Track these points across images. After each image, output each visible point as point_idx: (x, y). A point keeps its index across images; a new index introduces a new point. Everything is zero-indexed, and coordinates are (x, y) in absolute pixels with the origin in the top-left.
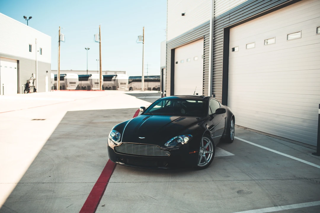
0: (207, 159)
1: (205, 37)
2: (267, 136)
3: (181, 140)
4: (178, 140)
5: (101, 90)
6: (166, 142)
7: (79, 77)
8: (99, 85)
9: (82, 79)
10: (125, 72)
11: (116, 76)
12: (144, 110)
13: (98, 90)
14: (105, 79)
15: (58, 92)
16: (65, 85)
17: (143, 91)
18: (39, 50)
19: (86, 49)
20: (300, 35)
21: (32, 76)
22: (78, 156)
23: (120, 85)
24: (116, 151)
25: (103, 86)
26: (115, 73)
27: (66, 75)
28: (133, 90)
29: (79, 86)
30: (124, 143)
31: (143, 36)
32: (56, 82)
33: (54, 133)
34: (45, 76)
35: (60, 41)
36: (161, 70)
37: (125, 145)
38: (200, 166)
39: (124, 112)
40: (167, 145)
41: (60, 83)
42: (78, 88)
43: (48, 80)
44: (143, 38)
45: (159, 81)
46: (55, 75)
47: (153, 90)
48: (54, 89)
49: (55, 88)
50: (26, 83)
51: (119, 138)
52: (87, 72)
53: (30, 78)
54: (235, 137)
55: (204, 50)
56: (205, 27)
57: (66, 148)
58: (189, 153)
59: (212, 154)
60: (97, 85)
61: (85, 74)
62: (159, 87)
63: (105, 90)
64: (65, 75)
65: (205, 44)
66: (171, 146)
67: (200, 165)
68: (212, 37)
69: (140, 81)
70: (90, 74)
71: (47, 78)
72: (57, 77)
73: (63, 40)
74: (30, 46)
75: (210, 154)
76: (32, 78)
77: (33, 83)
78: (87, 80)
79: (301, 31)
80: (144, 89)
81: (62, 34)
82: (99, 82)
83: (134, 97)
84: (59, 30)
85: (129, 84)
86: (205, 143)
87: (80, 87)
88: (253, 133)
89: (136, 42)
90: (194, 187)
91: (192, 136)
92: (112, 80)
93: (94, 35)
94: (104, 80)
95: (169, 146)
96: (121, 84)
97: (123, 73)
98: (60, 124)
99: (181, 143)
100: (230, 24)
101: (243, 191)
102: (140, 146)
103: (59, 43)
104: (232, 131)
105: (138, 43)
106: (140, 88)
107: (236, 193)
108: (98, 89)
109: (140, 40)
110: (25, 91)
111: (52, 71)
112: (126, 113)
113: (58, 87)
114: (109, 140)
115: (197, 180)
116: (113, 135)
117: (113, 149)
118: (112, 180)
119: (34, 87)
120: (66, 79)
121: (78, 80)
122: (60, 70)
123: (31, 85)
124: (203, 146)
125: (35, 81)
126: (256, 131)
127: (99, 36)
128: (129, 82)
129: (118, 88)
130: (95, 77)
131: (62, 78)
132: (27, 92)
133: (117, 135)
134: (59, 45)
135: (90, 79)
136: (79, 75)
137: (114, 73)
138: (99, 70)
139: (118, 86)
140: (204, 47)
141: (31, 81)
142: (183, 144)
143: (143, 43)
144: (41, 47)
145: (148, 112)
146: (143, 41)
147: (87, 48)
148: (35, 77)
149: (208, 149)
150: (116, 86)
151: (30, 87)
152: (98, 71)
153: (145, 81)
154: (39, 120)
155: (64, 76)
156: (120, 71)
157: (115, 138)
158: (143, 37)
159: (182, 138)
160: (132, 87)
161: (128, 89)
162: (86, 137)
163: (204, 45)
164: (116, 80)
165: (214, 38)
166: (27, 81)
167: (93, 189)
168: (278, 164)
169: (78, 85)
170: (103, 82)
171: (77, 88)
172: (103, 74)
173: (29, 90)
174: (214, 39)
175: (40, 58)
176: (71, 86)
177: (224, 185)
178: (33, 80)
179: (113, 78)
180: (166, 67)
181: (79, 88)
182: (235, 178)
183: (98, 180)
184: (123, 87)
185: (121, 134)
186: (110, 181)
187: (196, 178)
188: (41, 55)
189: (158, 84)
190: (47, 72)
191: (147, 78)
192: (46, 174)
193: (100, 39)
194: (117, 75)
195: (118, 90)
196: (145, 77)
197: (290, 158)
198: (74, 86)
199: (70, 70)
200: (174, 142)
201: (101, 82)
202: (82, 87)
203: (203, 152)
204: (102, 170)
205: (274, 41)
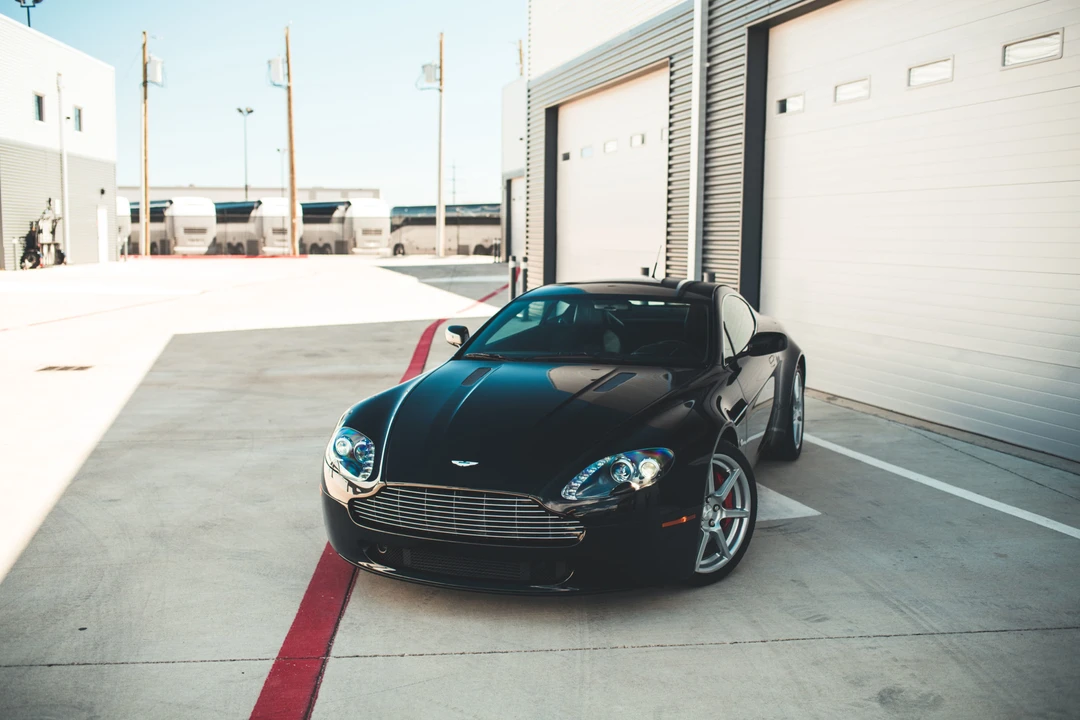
0: (729, 542)
1: (673, 61)
2: (919, 431)
3: (628, 472)
4: (614, 472)
5: (294, 253)
6: (567, 480)
7: (218, 211)
8: (288, 236)
9: (226, 215)
10: (376, 193)
11: (346, 206)
12: (463, 340)
13: (284, 255)
14: (309, 216)
15: (146, 263)
16: (169, 237)
17: (440, 257)
18: (73, 115)
19: (240, 111)
20: (1059, 46)
21: (49, 209)
22: (205, 527)
23: (359, 236)
24: (356, 517)
25: (301, 240)
26: (343, 197)
27: (171, 202)
28: (408, 254)
29: (218, 241)
30: (389, 484)
31: (438, 63)
32: (136, 225)
33: (116, 424)
34: (97, 207)
35: (149, 84)
36: (505, 184)
37: (396, 492)
38: (702, 570)
39: (379, 335)
40: (570, 494)
41: (152, 232)
42: (214, 249)
43: (108, 221)
44: (438, 71)
45: (495, 221)
46: (131, 204)
47: (475, 253)
48: (129, 254)
49: (134, 250)
50: (25, 232)
51: (369, 465)
52: (244, 192)
53: (41, 214)
54: (807, 437)
55: (671, 108)
56: (673, 24)
57: (157, 488)
58: (664, 525)
59: (746, 520)
60: (280, 237)
61: (239, 198)
62: (498, 242)
63: (310, 256)
64: (167, 204)
65: (672, 86)
66: (586, 500)
67: (702, 566)
68: (701, 60)
69: (431, 221)
70: (256, 200)
71: (102, 214)
72: (138, 210)
73: (159, 79)
74: (39, 100)
75: (737, 522)
76: (46, 216)
77: (53, 232)
78: (245, 220)
79: (1061, 31)
80: (445, 250)
81: (155, 58)
82: (288, 226)
83: (411, 280)
84: (144, 45)
85: (394, 233)
86: (721, 476)
87: (220, 245)
88: (865, 416)
89: (416, 85)
90: (690, 673)
91: (671, 453)
92: (333, 220)
93: (269, 62)
94: (306, 221)
95: (579, 500)
96: (366, 232)
97: (371, 194)
98: (144, 385)
99: (627, 484)
100: (771, 11)
101: (900, 691)
102: (457, 499)
103: (143, 88)
104: (797, 413)
105: (422, 89)
106: (432, 247)
107: (877, 705)
108: (286, 250)
109: (428, 79)
110: (23, 260)
111: (120, 188)
112: (387, 341)
113: (144, 247)
114: (327, 468)
115: (700, 640)
116: (345, 448)
117: (346, 506)
118: (342, 642)
119: (56, 245)
120: (172, 217)
121: (215, 219)
122: (150, 184)
123: (45, 238)
124: (712, 490)
125: (59, 224)
126: (876, 411)
127: (286, 65)
128: (394, 228)
129: (355, 245)
130: (275, 209)
131: (157, 215)
132: (30, 264)
133: (362, 447)
134: (146, 98)
135: (255, 217)
136: (216, 204)
137: (339, 194)
138: (286, 185)
139: (355, 240)
140: (671, 99)
141: (46, 226)
142: (636, 486)
143: (441, 91)
144: (80, 105)
145: (482, 348)
146: (439, 82)
147: (243, 109)
148: (58, 212)
149: (729, 503)
150: (346, 239)
151: (42, 245)
152: (283, 189)
153: (450, 221)
154: (66, 368)
155: (165, 208)
156: (361, 190)
157: (353, 463)
158: (441, 67)
159: (632, 462)
160: (404, 242)
161: (390, 251)
162: (238, 438)
163: (671, 91)
164: (346, 221)
165: (708, 65)
166: (32, 224)
167: (264, 692)
168: (1000, 556)
169: (215, 239)
170: (301, 228)
171: (209, 247)
172: (303, 198)
173: (38, 257)
174: (709, 69)
175: (75, 144)
176: (189, 243)
177: (813, 664)
178: (50, 221)
179: (337, 214)
180: (526, 173)
181: (217, 249)
182: (849, 626)
183: (285, 643)
184: (372, 245)
185: (375, 445)
186: (334, 652)
187: (692, 628)
188: (79, 132)
189: (492, 234)
190: (103, 192)
191: (455, 211)
192: (66, 615)
193: (288, 74)
194: (349, 204)
195: (353, 253)
196: (448, 208)
197: (1039, 526)
198: (200, 243)
199: (186, 185)
200: (600, 481)
201: (293, 227)
202: (229, 245)
203: (711, 515)
204: (301, 595)
205: (950, 70)
